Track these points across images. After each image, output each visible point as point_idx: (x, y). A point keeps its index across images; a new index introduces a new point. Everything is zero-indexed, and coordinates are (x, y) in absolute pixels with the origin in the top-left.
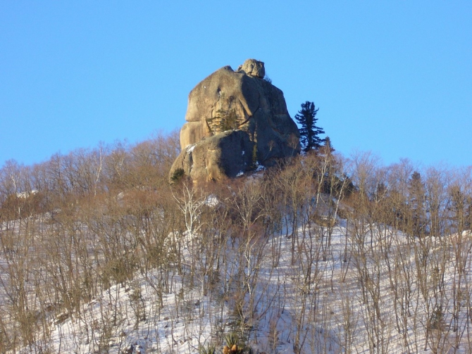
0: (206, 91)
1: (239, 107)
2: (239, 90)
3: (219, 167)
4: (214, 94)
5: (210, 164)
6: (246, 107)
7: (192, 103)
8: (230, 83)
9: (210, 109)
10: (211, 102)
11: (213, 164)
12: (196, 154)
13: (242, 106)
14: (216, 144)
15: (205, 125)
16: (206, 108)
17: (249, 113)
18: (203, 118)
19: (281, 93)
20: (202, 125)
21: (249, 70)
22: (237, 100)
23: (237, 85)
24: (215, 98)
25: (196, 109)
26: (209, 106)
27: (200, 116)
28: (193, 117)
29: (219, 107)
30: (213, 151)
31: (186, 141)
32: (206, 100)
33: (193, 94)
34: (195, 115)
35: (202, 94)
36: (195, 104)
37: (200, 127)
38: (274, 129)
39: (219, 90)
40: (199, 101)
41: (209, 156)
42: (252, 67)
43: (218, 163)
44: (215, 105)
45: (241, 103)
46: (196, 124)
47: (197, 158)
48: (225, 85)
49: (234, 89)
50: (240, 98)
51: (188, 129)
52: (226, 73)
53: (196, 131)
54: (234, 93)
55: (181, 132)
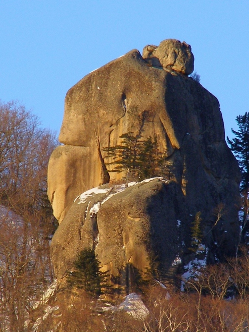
0: (101, 94)
1: (158, 132)
2: (161, 102)
3: (147, 249)
4: (116, 103)
5: (131, 241)
6: (171, 133)
7: (73, 113)
8: (144, 87)
9: (107, 129)
10: (110, 118)
11: (137, 243)
12: (105, 221)
13: (164, 130)
14: (142, 207)
15: (96, 155)
16: (99, 125)
17: (174, 142)
18: (93, 142)
19: (216, 102)
20: (90, 154)
21: (169, 60)
22: (156, 119)
23: (157, 93)
24: (119, 112)
25: (81, 126)
26: (106, 123)
27: (88, 138)
28: (76, 138)
29: (123, 128)
30: (137, 220)
31: (59, 179)
32: (102, 112)
33: (76, 96)
34: (80, 135)
35: (94, 100)
36: (81, 116)
37: (86, 157)
38: (207, 169)
39: (124, 97)
40: (88, 112)
41: (130, 228)
42: (176, 56)
43: (145, 242)
44: (117, 123)
45: (162, 125)
46: (81, 150)
47: (107, 227)
48: (134, 89)
49: (152, 98)
50: (162, 116)
51: (64, 157)
52: (135, 66)
53: (78, 163)
54: (152, 107)
55: (51, 161)
